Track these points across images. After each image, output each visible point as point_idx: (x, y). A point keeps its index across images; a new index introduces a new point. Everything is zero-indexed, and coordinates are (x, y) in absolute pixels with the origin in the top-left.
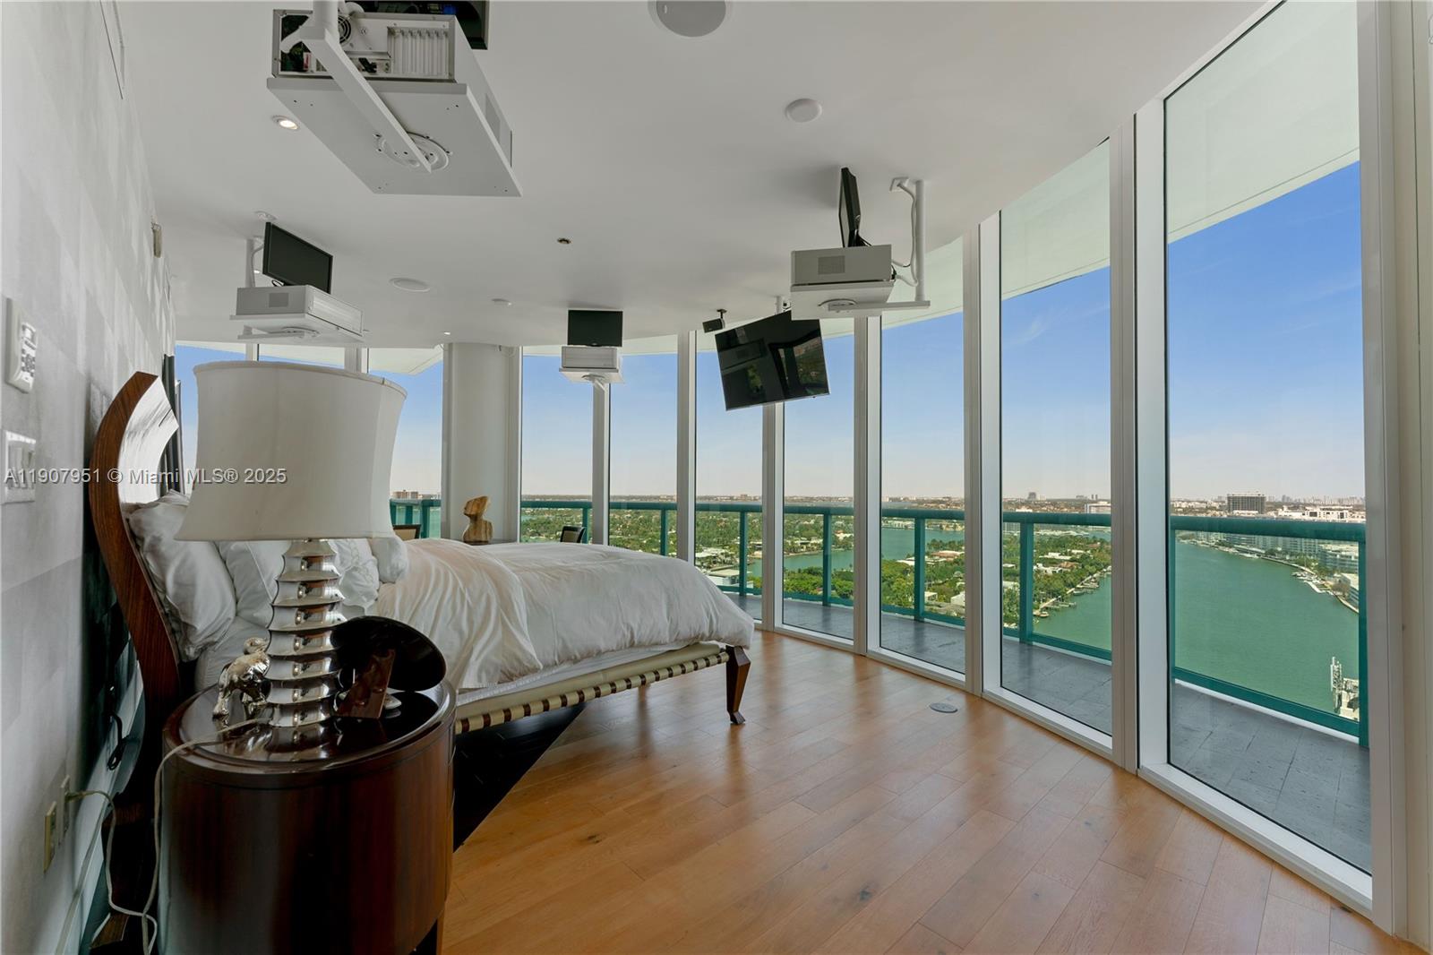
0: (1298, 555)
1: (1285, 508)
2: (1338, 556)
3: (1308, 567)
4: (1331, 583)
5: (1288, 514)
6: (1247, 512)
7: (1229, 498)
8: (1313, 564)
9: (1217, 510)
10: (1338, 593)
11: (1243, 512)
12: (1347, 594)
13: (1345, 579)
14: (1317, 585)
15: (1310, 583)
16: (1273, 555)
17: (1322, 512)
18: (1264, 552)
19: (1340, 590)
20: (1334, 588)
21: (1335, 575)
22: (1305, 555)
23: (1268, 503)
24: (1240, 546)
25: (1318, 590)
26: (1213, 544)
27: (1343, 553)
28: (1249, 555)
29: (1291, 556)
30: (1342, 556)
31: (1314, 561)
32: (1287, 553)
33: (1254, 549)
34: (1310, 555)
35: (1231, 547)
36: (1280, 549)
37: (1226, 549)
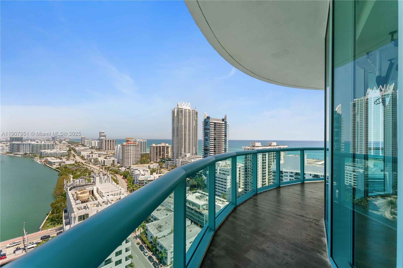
0: (34, 154)
1: (29, 141)
2: (45, 153)
3: (37, 157)
4: (44, 160)
5: (31, 142)
6: (18, 142)
7: (10, 138)
8: (38, 156)
9: (5, 142)
10: (45, 163)
11: (16, 142)
12: (47, 163)
13: (47, 159)
14: (40, 162)
15: (37, 161)
16: (26, 154)
17: (40, 142)
18: (23, 154)
19: (46, 162)
20: (44, 162)
21: (44, 158)
22: (36, 154)
23: (24, 139)
24: (15, 153)
25: (40, 163)
26: (5, 153)
27: (46, 152)
28: (18, 156)
29: (32, 154)
30: (46, 153)
31: (38, 155)
32: (30, 154)
33: (20, 153)
34: (37, 154)
35: (11, 154)
36: (28, 153)
37: (10, 154)
